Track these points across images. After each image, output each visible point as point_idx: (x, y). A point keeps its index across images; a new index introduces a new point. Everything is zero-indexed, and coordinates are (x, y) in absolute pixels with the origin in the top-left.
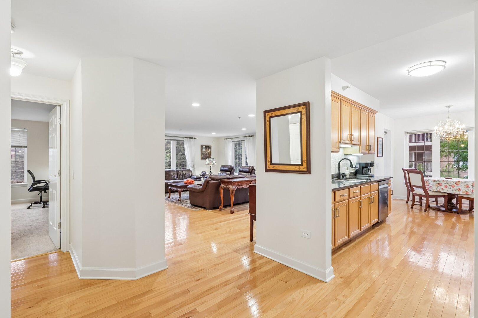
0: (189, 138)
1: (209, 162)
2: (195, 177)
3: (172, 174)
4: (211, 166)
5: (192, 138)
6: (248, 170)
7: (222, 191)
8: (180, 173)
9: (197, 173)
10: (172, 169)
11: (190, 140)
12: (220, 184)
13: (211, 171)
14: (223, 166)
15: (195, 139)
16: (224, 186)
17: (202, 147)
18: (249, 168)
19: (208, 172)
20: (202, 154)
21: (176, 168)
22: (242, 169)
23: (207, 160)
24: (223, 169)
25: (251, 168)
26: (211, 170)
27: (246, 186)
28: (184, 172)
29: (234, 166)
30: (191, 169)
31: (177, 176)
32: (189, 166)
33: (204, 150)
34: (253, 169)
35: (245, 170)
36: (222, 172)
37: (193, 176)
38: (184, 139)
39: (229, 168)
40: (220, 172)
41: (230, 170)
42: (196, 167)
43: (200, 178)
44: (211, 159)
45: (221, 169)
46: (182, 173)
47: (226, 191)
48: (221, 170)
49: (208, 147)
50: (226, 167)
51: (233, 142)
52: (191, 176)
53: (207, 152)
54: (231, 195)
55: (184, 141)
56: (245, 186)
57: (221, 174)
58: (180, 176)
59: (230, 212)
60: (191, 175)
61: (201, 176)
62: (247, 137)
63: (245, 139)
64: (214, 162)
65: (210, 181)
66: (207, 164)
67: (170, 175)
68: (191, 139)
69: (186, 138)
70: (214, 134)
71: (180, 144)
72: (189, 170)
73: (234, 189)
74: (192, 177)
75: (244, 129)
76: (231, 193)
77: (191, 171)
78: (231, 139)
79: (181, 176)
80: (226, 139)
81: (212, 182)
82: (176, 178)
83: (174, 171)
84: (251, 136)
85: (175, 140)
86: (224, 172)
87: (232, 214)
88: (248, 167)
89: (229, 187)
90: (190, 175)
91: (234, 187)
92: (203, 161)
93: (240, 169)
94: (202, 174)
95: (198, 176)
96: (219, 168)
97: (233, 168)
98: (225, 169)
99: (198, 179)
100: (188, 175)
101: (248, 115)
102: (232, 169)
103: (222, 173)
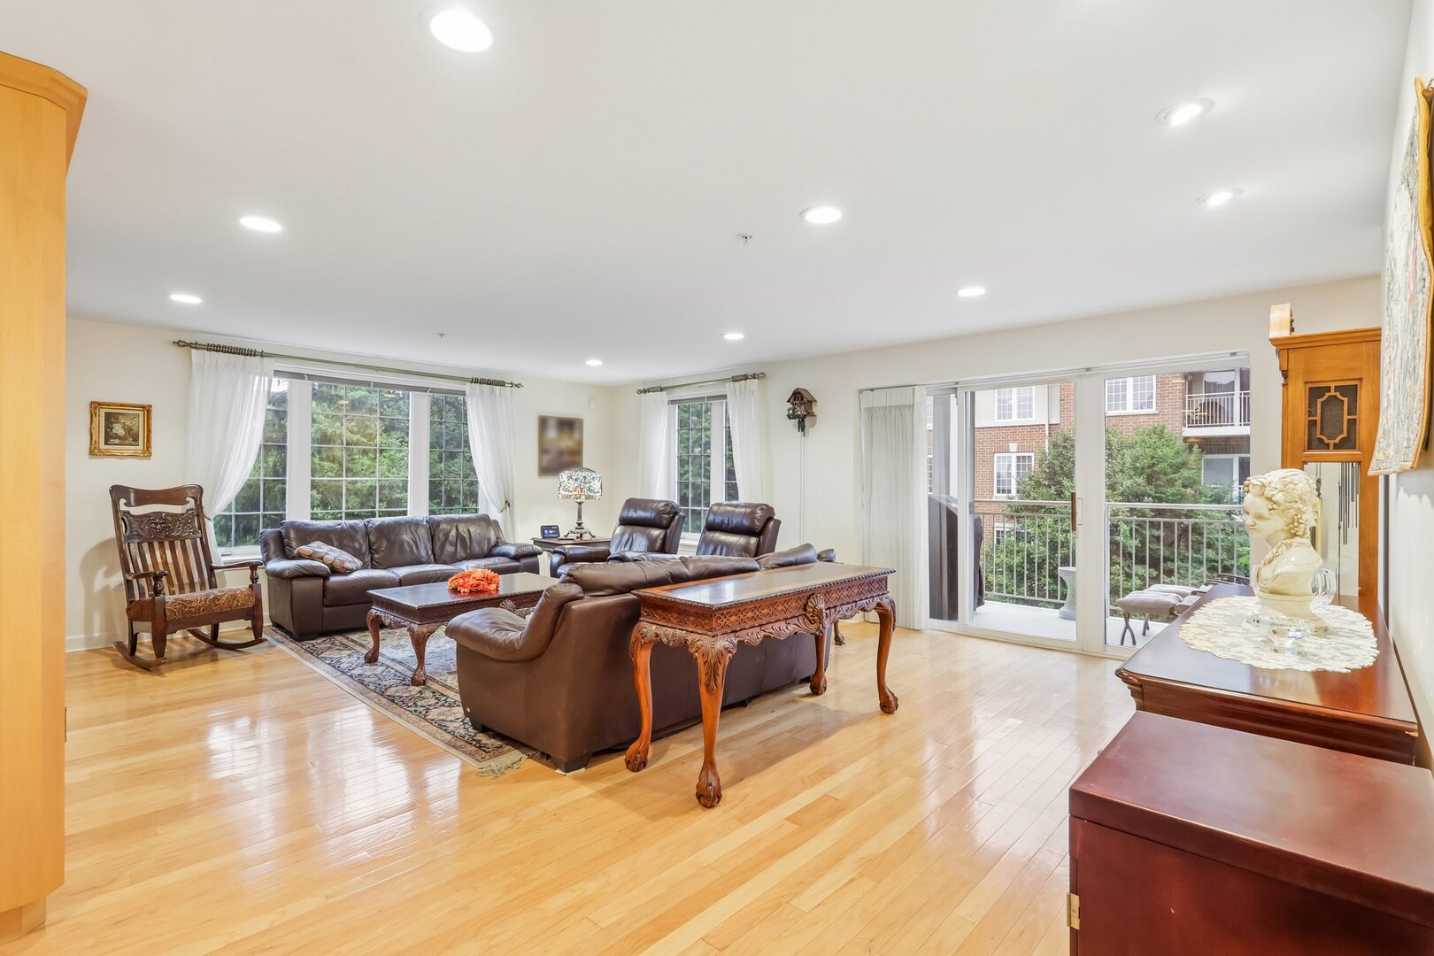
0: (489, 383)
1: (572, 485)
2: (512, 550)
3: (407, 537)
4: (580, 503)
5: (502, 384)
6: (746, 522)
7: (643, 659)
8: (447, 535)
9: (523, 534)
10: (410, 516)
11: (493, 392)
12: (631, 615)
13: (580, 524)
14: (631, 504)
15: (515, 388)
16: (661, 631)
17: (543, 422)
18: (753, 513)
19: (566, 527)
20: (543, 450)
21: (432, 512)
22: (718, 520)
23: (564, 475)
24: (632, 514)
25: (759, 513)
26: (580, 517)
27: (783, 625)
28: (462, 528)
29: (676, 501)
30: (495, 515)
31: (429, 546)
32: (488, 505)
33: (552, 433)
34: (770, 519)
35: (735, 521)
36: (629, 529)
37: (505, 544)
38: (467, 387)
39: (659, 513)
40: (619, 530)
41: (665, 522)
42: (517, 505)
43: (535, 554)
44: (580, 474)
45: (625, 515)
46: (453, 532)
47: (672, 660)
48: (625, 522)
49: (568, 425)
50: (644, 509)
51: (672, 402)
52: (497, 545)
53: (567, 443)
54: (703, 689)
55: (463, 393)
56: (776, 626)
57: (626, 537)
58: (443, 545)
59: (699, 796)
60: (493, 543)
61: (538, 548)
62: (735, 379)
63: (728, 388)
64: (596, 485)
65: (575, 598)
66: (562, 492)
67: (394, 542)
68: (498, 388)
69: (475, 381)
70: (595, 366)
71: (449, 410)
72: (486, 521)
73: (720, 655)
74: (497, 550)
75: (734, 336)
76: (703, 678)
77: (496, 523)
78: (664, 393)
79: (449, 549)
80: (645, 391)
81: (588, 603)
82: (423, 553)
83: (417, 524)
84: (754, 377)
85: (424, 390)
86: (637, 528)
87: (711, 807)
88: (749, 510)
89: (690, 637)
90: (489, 540)
91: (722, 643)
92: (550, 481)
93: (711, 518)
94: (544, 538)
95: (526, 546)
96: (617, 512)
97: (676, 513)
98: (641, 514)
99: (525, 561)
100: (480, 543)
101: (802, 213)
102: (673, 518)
103: (631, 535)
